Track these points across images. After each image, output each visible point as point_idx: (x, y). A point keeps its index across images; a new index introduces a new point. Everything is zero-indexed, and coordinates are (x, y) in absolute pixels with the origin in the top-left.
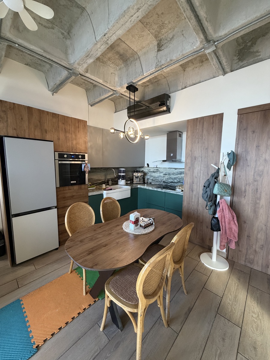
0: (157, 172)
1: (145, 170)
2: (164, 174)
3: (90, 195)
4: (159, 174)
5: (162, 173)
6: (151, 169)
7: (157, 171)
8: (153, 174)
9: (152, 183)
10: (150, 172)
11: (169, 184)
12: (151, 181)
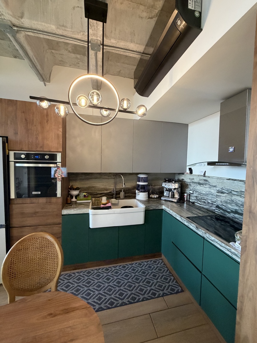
0: (206, 184)
1: (186, 178)
2: (218, 192)
3: (65, 214)
4: (208, 189)
5: (215, 188)
6: (195, 177)
7: (205, 182)
8: (198, 188)
9: (196, 204)
10: (193, 182)
11: (228, 215)
12: (195, 200)
